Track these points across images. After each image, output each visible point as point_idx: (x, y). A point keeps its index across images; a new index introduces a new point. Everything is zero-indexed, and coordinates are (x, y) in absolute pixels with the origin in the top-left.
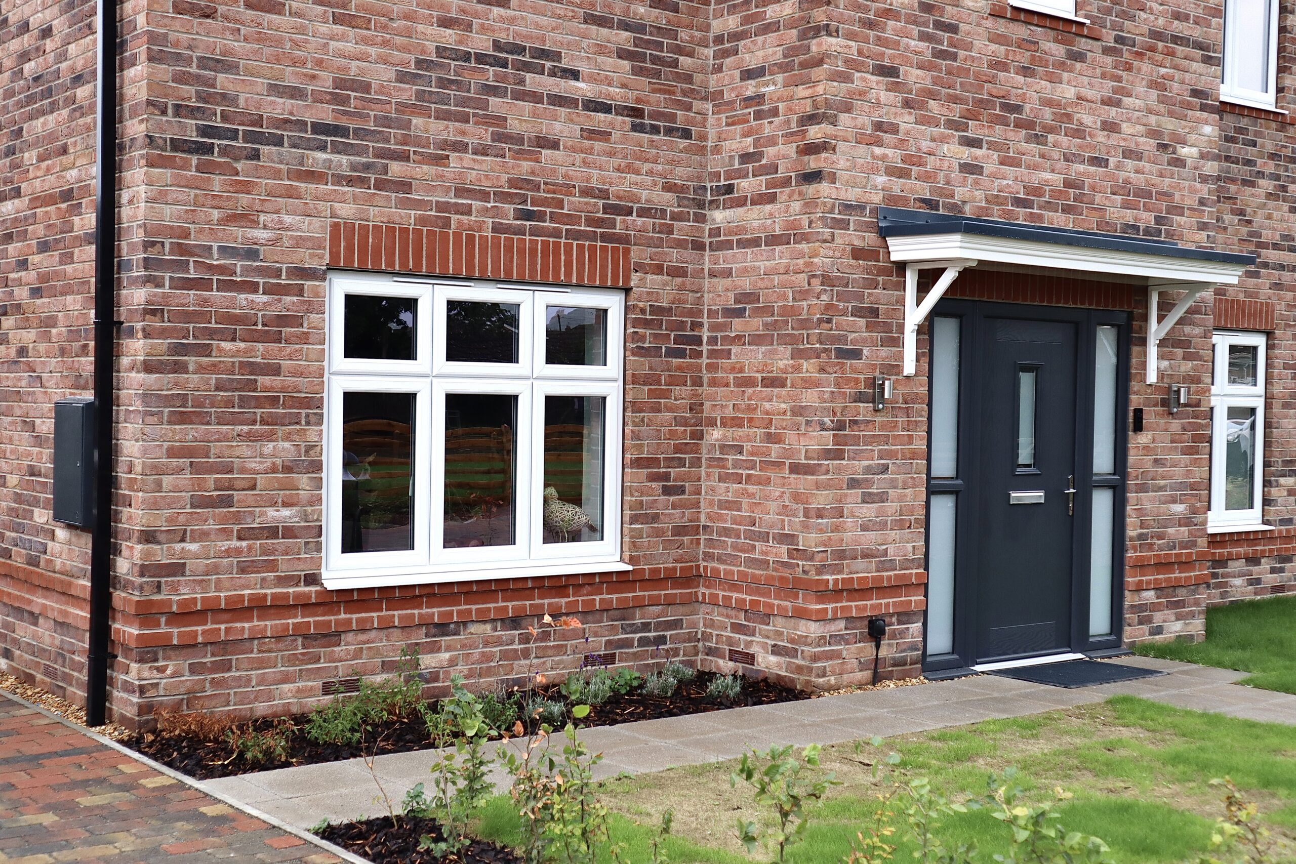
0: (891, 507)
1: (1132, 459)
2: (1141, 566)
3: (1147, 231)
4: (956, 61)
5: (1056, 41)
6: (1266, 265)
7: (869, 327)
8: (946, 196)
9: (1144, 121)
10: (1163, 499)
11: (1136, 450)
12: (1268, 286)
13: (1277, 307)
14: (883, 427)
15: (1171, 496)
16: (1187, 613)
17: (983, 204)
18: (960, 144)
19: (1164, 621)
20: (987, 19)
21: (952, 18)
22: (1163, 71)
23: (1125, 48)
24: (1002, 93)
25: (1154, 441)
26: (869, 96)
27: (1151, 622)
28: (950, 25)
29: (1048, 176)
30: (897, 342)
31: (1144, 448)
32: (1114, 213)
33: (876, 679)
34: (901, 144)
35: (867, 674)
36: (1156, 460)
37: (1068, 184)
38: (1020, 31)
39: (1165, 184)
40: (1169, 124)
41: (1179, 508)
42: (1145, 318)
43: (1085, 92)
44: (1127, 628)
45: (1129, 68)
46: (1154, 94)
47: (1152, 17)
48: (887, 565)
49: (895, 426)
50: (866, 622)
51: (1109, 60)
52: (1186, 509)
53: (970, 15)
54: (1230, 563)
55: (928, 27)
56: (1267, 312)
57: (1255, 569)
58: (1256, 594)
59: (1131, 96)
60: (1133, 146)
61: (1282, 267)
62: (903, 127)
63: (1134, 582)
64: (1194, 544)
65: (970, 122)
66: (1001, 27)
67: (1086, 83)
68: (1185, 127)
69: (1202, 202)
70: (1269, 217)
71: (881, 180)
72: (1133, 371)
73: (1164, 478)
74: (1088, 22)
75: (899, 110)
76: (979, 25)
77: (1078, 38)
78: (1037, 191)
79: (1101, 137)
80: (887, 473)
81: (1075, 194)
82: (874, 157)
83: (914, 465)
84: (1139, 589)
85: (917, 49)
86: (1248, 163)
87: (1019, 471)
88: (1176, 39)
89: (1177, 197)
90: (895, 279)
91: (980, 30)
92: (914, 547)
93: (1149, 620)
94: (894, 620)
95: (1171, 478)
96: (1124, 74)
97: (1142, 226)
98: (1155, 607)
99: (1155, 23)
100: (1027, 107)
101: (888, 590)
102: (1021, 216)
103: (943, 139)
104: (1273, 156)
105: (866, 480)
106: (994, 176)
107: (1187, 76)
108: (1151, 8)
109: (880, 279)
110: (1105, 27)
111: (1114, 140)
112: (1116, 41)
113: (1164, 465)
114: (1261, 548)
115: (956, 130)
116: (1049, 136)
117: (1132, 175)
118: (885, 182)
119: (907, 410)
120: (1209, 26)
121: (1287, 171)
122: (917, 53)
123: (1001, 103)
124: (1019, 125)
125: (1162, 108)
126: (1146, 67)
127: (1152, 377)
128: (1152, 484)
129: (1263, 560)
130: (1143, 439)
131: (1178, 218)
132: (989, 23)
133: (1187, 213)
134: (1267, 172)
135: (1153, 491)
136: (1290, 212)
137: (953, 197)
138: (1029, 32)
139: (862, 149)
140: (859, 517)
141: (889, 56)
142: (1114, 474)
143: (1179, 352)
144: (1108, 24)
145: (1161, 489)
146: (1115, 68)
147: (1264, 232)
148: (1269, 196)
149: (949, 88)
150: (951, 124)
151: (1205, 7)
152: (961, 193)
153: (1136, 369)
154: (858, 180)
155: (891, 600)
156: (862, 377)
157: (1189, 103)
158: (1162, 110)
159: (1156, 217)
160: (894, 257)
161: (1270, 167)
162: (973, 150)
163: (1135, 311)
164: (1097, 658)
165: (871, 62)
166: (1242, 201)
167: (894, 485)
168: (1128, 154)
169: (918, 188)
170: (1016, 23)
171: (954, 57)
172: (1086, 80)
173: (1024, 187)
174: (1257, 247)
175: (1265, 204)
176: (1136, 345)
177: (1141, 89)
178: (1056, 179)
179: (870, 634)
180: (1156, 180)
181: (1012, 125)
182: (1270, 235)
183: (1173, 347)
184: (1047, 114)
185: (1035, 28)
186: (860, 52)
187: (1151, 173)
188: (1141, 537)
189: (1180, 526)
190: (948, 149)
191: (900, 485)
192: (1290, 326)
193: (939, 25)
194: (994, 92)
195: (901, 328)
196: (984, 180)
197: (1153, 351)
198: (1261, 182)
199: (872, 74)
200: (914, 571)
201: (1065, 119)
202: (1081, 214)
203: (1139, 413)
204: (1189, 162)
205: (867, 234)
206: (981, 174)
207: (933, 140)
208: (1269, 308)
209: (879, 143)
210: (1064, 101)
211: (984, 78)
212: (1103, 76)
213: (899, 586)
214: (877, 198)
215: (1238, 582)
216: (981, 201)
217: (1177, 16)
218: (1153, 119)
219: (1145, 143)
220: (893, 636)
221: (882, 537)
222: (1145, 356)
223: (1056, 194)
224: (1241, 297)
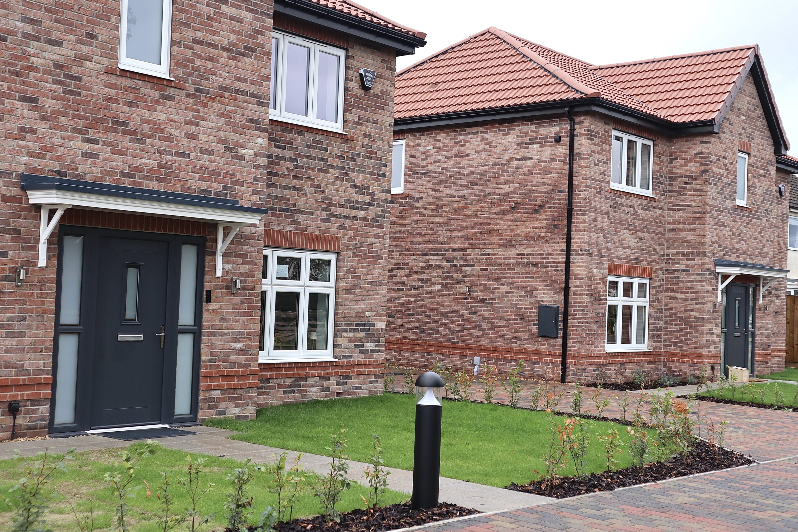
0: (28, 340)
1: (205, 318)
2: (211, 377)
3: (217, 193)
4: (80, 96)
5: (153, 88)
6: (334, 216)
7: (13, 240)
8: (72, 170)
9: (216, 134)
10: (227, 340)
11: (207, 313)
12: (336, 227)
13: (342, 239)
14: (22, 295)
15: (233, 338)
16: (243, 403)
17: (99, 175)
18: (82, 142)
19: (227, 408)
20: (103, 74)
21: (78, 73)
22: (229, 108)
23: (202, 95)
24: (113, 115)
25: (221, 308)
26: (15, 113)
27: (217, 408)
28: (76, 77)
29: (146, 161)
30: (35, 248)
31: (213, 312)
32: (193, 183)
33: (14, 436)
34: (39, 140)
35: (8, 434)
36: (222, 319)
37: (160, 166)
38: (128, 82)
39: (231, 168)
40: (233, 137)
41: (238, 346)
42: (215, 241)
43: (172, 117)
44: (200, 411)
45: (205, 105)
46: (223, 120)
47: (221, 79)
48: (24, 373)
49: (31, 295)
50: (7, 405)
51: (191, 100)
52: (243, 346)
53: (90, 72)
54: (308, 379)
55: (60, 77)
56: (335, 241)
57: (326, 383)
58: (326, 396)
59: (206, 120)
60: (207, 147)
61: (346, 217)
62: (40, 131)
63: (205, 385)
64: (250, 365)
65: (90, 130)
66: (113, 79)
67: (174, 112)
68: (244, 139)
69: (256, 179)
70: (337, 190)
71: (24, 159)
72: (206, 270)
73: (228, 329)
74: (174, 79)
75: (38, 122)
76: (97, 77)
77: (168, 88)
78: (139, 169)
79: (185, 142)
80: (25, 321)
81: (165, 172)
82: (18, 146)
83: (45, 317)
84: (208, 389)
85: (51, 89)
86: (322, 159)
87: (125, 322)
88: (238, 91)
89: (239, 176)
90: (33, 213)
91: (98, 80)
92: (44, 363)
93: (216, 407)
94: (28, 403)
95: (233, 329)
96: (201, 109)
97: (213, 191)
98: (220, 400)
99: (224, 82)
100: (131, 124)
101: (24, 387)
102: (127, 183)
103: (70, 138)
104: (338, 157)
105: (9, 325)
106: (106, 160)
107: (246, 111)
108: (220, 74)
109: (23, 213)
110: (188, 83)
111: (193, 143)
112: (195, 91)
113: (228, 322)
114: (330, 371)
115: (80, 134)
116: (147, 140)
117: (207, 163)
118: (26, 160)
119: (41, 288)
120: (262, 86)
121: (349, 165)
122: (51, 91)
123: (112, 121)
124: (125, 133)
125: (228, 128)
126: (216, 105)
127: (219, 273)
128: (219, 332)
129: (331, 378)
130: (213, 306)
131: (239, 187)
132: (105, 77)
133: (245, 185)
134: (335, 165)
135: (220, 336)
136: (351, 187)
137: (77, 170)
138: (133, 83)
139: (10, 142)
140: (3, 345)
141: (30, 92)
142: (195, 326)
143: (240, 260)
144: (190, 82)
145: (225, 334)
146: (195, 105)
147: (333, 198)
148: (336, 178)
149: (75, 111)
150: (75, 130)
151: (258, 75)
152: (82, 169)
153: (208, 268)
154: (6, 158)
155: (25, 393)
156: (7, 267)
157: (247, 126)
158: (228, 129)
159: (223, 186)
160: (31, 201)
161: (337, 163)
162: (92, 145)
163: (208, 237)
164: (176, 427)
165: (17, 94)
166: (318, 180)
167: (30, 328)
168: (203, 151)
169: (51, 164)
170: (124, 78)
171: (79, 94)
172: (174, 111)
173: (129, 166)
174: (328, 205)
175: (334, 183)
176: (208, 255)
177: (214, 117)
178: (153, 164)
179: (9, 411)
180: (223, 166)
181: (121, 133)
182: (337, 200)
183: (235, 257)
184: (146, 128)
185: (137, 81)
186: (9, 88)
187: (220, 162)
188: (210, 361)
189: (239, 355)
190: (73, 144)
191: (34, 328)
192: (351, 249)
193: (67, 76)
194: (108, 114)
195: (37, 241)
196: (99, 162)
197: (219, 259)
198: (331, 170)
199: (18, 101)
200: (43, 377)
201: (159, 131)
202: (170, 183)
203: (209, 292)
204: (247, 157)
205: (13, 188)
206: (98, 159)
207: (62, 138)
208: (336, 240)
209: (23, 138)
210: (158, 121)
211: (101, 106)
212: (187, 109)
213: (33, 385)
214: (21, 169)
215: (314, 389)
216: (97, 173)
217: (239, 79)
218: (222, 134)
219: (215, 146)
220: (27, 412)
221: (20, 357)
222: (215, 261)
223: (151, 171)
224: (317, 232)
